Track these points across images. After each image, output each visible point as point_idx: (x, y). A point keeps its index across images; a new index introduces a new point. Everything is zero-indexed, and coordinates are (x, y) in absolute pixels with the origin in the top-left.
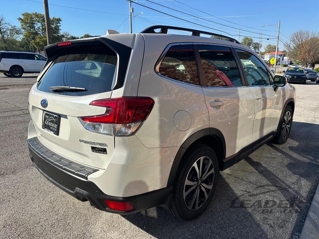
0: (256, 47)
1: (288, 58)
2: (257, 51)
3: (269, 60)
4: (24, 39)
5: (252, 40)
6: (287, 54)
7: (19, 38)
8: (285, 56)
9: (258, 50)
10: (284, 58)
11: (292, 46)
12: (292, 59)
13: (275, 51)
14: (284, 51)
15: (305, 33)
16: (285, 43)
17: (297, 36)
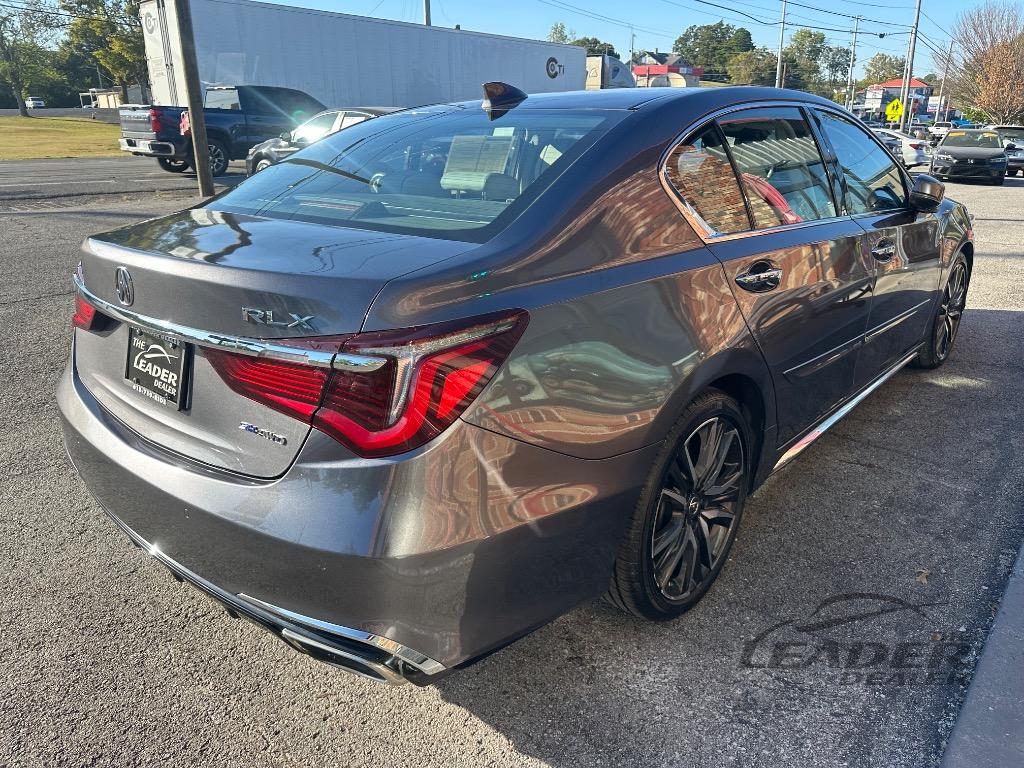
0: (838, 64)
1: (943, 102)
2: (839, 76)
3: (878, 106)
4: (68, 44)
5: (822, 39)
6: (939, 87)
7: (54, 41)
8: (932, 94)
9: (845, 72)
10: (930, 102)
11: (961, 57)
12: (957, 104)
13: (901, 77)
14: (931, 78)
15: (1006, 13)
16: (937, 50)
17: (979, 23)
